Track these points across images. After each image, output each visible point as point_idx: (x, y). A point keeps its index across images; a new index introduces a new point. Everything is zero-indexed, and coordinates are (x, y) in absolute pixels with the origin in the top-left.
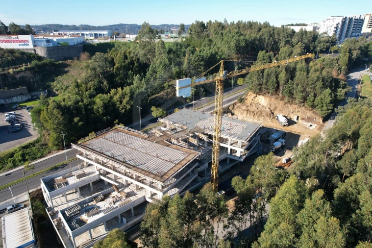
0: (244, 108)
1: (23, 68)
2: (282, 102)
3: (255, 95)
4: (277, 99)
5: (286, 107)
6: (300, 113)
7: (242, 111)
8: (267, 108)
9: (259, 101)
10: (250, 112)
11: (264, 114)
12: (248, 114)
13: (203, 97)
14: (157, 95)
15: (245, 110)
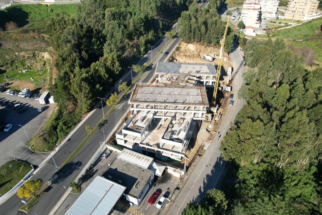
0: (182, 54)
2: (203, 47)
3: (186, 44)
4: (200, 45)
5: (206, 50)
6: (215, 52)
7: (182, 57)
8: (196, 52)
9: (189, 48)
10: (187, 56)
11: (195, 56)
12: (187, 58)
13: (149, 51)
15: (184, 56)
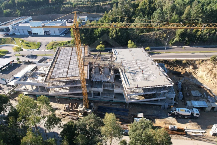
1: (107, 3)
12: (209, 74)
14: (146, 33)
